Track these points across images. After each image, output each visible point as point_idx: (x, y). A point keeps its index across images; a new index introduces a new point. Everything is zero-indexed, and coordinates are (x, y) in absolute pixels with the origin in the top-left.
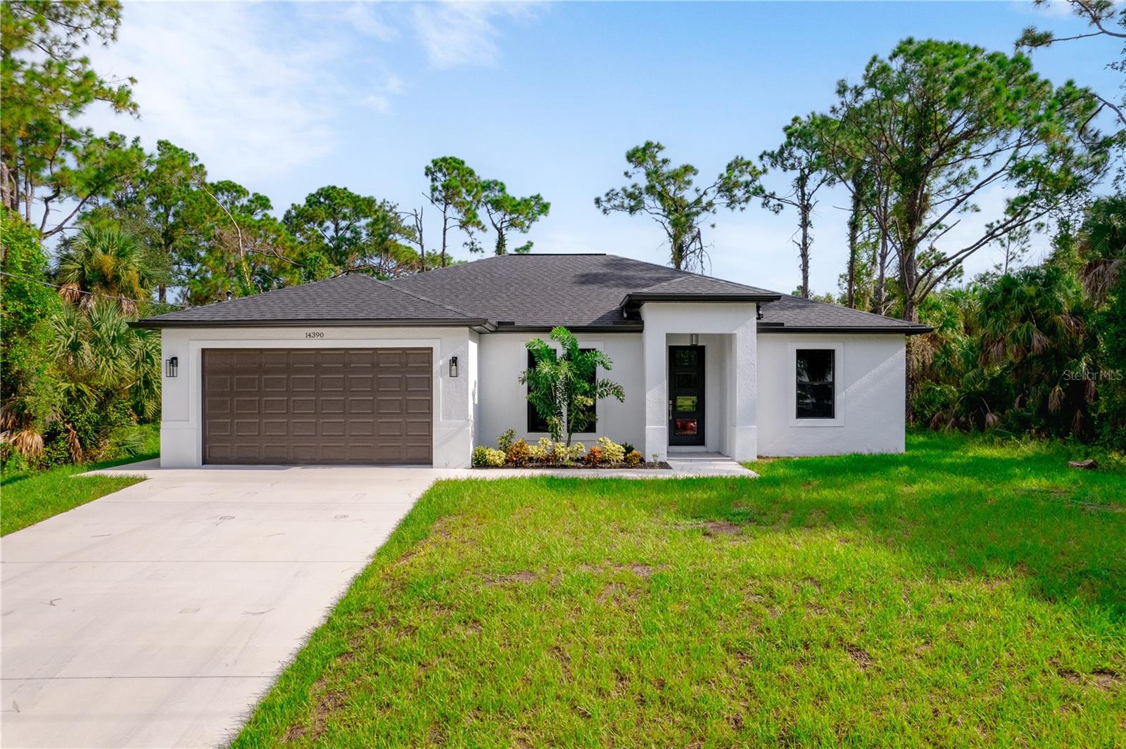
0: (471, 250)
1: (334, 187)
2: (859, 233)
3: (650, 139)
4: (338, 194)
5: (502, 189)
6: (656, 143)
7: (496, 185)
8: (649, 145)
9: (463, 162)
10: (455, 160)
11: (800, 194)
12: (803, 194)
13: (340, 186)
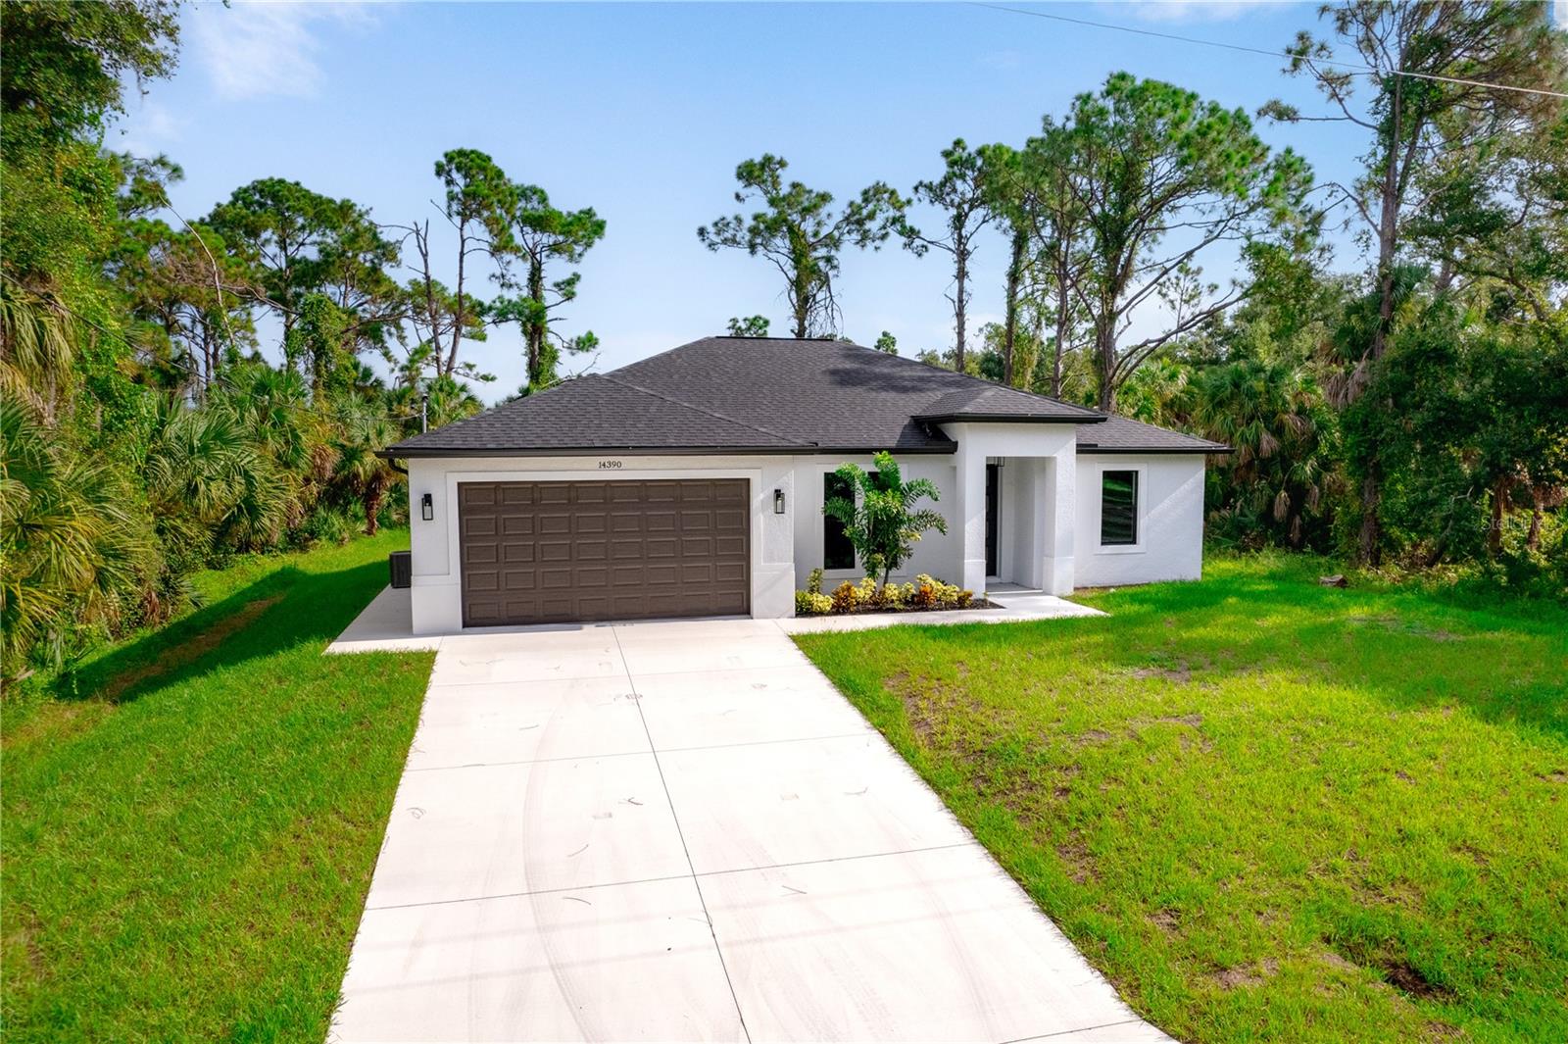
0: (502, 285)
1: (281, 182)
2: (1020, 287)
3: (770, 153)
4: (289, 190)
5: (544, 200)
6: (778, 158)
7: (534, 193)
8: (768, 160)
9: (489, 159)
10: (479, 155)
11: (956, 236)
12: (960, 236)
13: (290, 180)
